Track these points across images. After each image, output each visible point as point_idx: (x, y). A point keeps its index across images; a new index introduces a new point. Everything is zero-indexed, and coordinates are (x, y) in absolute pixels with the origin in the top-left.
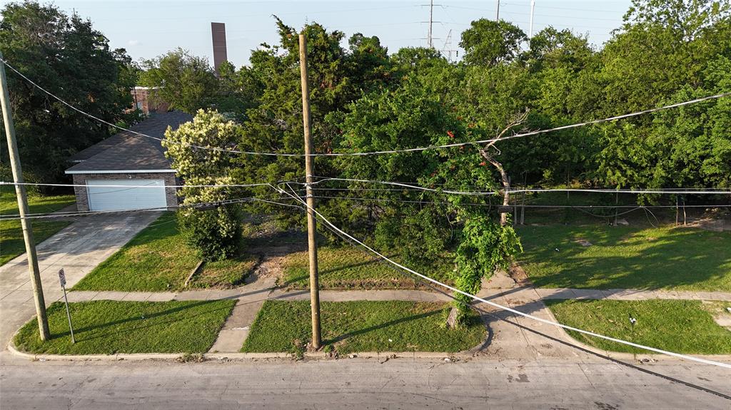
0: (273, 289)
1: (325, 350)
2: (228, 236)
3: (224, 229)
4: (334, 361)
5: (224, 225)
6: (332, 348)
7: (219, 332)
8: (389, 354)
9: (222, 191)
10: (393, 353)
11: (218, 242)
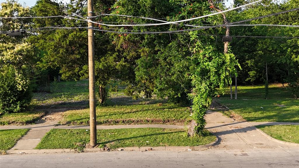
0: (57, 125)
1: (99, 147)
2: (23, 90)
3: (20, 84)
4: (107, 152)
5: (21, 81)
6: (105, 146)
7: (17, 141)
8: (147, 148)
9: (20, 52)
10: (150, 148)
11: (15, 96)
